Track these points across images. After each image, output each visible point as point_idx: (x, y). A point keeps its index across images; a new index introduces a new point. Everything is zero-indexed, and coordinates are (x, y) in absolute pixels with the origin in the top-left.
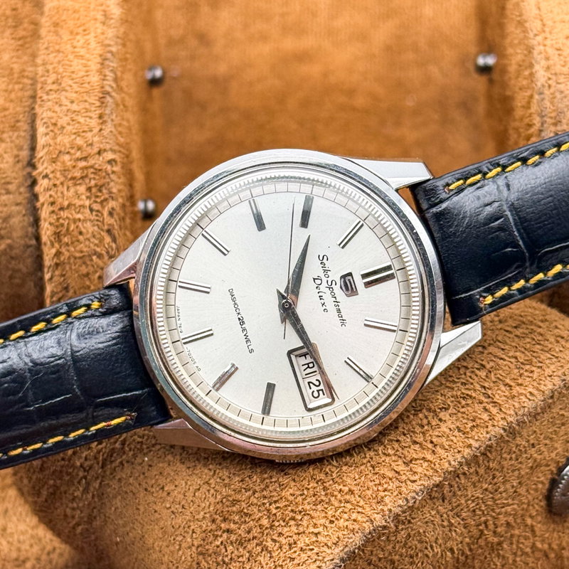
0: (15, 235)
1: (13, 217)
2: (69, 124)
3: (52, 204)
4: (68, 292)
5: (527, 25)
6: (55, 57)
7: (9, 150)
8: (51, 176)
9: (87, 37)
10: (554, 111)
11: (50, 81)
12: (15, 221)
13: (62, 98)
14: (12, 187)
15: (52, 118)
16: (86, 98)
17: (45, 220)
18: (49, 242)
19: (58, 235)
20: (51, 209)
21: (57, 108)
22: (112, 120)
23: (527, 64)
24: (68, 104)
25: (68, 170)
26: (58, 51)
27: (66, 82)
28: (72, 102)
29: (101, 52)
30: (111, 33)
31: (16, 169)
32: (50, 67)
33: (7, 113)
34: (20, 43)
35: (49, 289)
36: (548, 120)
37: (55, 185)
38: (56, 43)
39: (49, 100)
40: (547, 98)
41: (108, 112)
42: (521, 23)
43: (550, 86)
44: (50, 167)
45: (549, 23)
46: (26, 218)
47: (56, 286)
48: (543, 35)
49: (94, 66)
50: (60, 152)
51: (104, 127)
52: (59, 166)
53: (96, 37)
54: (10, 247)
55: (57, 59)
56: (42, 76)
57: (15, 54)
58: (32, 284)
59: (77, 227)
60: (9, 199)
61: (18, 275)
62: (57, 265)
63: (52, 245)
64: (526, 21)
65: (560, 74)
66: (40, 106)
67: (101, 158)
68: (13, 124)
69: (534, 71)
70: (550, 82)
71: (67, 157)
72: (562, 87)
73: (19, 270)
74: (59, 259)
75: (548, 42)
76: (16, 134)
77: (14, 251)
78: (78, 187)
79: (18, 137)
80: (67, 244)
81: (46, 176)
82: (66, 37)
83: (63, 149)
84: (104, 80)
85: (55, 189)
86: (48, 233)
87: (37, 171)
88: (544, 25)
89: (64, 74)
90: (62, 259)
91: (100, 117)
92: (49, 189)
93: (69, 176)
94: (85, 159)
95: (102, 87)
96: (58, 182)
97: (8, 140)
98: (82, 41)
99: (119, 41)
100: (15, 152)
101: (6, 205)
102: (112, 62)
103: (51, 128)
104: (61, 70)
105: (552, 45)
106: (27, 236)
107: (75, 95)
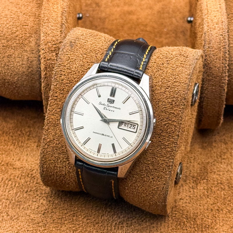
0: (34, 67)
1: (34, 61)
2: (51, 33)
3: (45, 58)
4: (48, 86)
5: (203, 11)
6: (47, 11)
7: (33, 40)
8: (45, 49)
9: (58, 5)
10: (209, 40)
11: (45, 19)
12: (34, 62)
13: (49, 25)
14: (34, 52)
15: (45, 31)
16: (57, 25)
17: (42, 63)
18: (43, 70)
19: (46, 68)
20: (44, 60)
21: (47, 28)
22: (64, 32)
23: (201, 24)
24: (51, 27)
25: (50, 48)
26: (48, 10)
27: (51, 20)
28: (52, 26)
29: (62, 10)
30: (65, 4)
31: (36, 46)
32: (45, 15)
33: (34, 28)
34: (38, 5)
35: (43, 85)
36: (207, 43)
37: (46, 52)
38: (48, 7)
39: (45, 25)
40: (207, 36)
41: (63, 30)
42: (201, 11)
43: (208, 32)
44: (44, 47)
45: (210, 11)
46: (38, 62)
47: (45, 84)
48: (208, 15)
49: (60, 15)
50: (48, 42)
51: (62, 35)
52: (47, 46)
53: (60, 5)
54: (32, 71)
55: (48, 12)
56: (43, 17)
57: (37, 9)
58: (38, 83)
59: (52, 66)
60: (33, 56)
61: (34, 80)
62: (45, 77)
63: (44, 71)
64: (203, 10)
65: (212, 28)
66: (42, 27)
67: (60, 44)
68: (35, 32)
69: (204, 26)
70: (208, 30)
71: (50, 44)
72: (212, 32)
73: (34, 78)
74: (46, 75)
75: (209, 18)
76: (36, 35)
77: (33, 72)
78: (53, 53)
79: (37, 36)
80: (49, 71)
81: (43, 49)
82: (51, 5)
83: (49, 41)
84: (62, 19)
85: (46, 54)
86: (43, 67)
87: (40, 48)
88: (208, 12)
89: (50, 17)
90: (47, 76)
91: (61, 31)
92: (44, 54)
93: (50, 50)
94: (55, 44)
95: (62, 22)
96: (47, 52)
97: (34, 37)
98: (56, 7)
99: (68, 7)
100: (36, 41)
101: (31, 57)
102: (65, 14)
103: (45, 34)
104: (49, 16)
105: (210, 19)
106: (37, 68)
107: (53, 24)
